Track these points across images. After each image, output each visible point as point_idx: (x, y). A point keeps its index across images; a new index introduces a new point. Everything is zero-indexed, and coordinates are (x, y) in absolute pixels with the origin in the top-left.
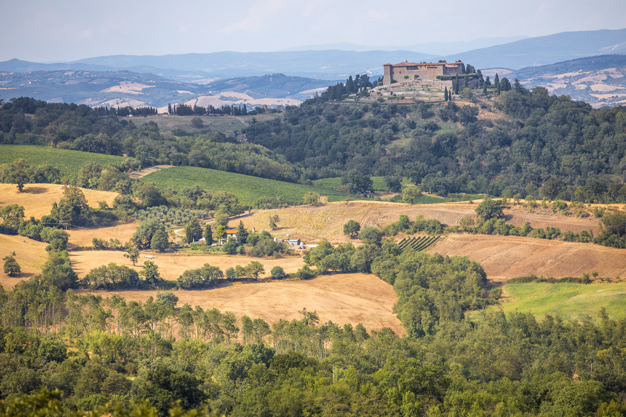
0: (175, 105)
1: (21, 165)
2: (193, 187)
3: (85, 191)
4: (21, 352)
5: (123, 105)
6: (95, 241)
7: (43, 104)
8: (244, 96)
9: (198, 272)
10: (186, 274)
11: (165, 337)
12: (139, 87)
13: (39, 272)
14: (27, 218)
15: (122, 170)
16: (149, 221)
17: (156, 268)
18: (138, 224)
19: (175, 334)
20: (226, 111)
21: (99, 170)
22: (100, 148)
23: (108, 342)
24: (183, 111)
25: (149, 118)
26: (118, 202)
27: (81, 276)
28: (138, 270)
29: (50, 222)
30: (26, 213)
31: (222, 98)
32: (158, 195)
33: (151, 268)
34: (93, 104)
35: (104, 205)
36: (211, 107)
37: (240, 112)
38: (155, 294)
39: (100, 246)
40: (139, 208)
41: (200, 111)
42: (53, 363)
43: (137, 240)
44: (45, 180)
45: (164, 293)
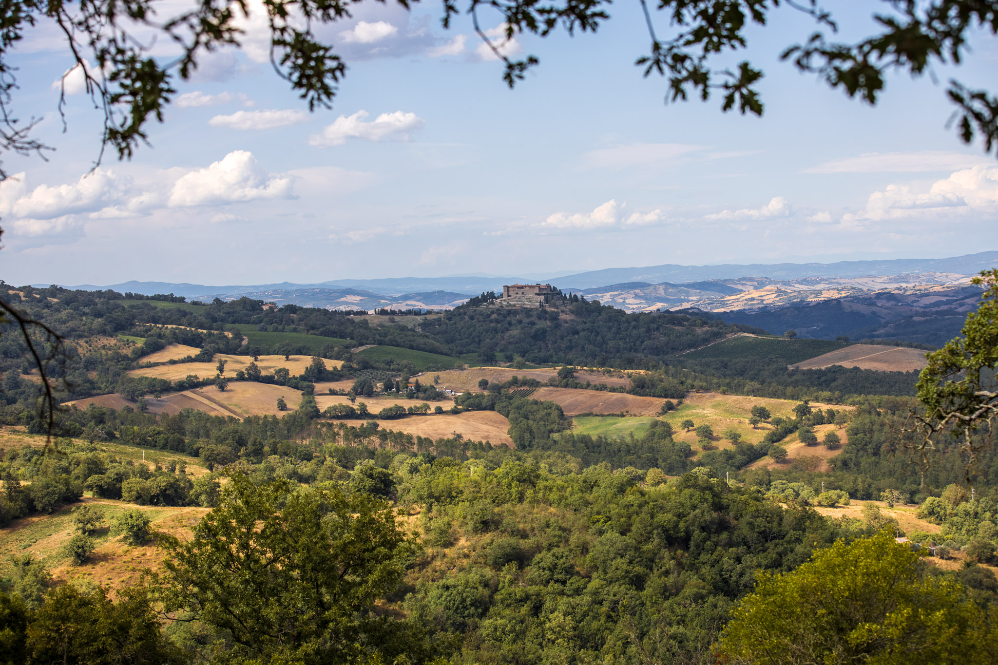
0: (379, 309)
1: (288, 345)
2: (389, 358)
3: (324, 360)
4: (287, 455)
5: (348, 309)
6: (330, 390)
7: (301, 309)
8: (420, 304)
9: (391, 409)
10: (384, 410)
11: (370, 447)
12: (358, 298)
13: (297, 408)
14: (291, 376)
15: (346, 348)
16: (362, 378)
17: (366, 406)
18: (355, 380)
19: (377, 446)
20: (409, 312)
21: (333, 348)
22: (333, 334)
23: (337, 450)
24: (383, 312)
25: (363, 317)
26: (343, 366)
27: (322, 411)
28: (355, 407)
29: (303, 378)
30: (290, 373)
31: (407, 305)
32: (368, 363)
33: (363, 407)
34: (331, 308)
35: (335, 368)
36: (400, 311)
37: (417, 313)
38: (365, 422)
39: (333, 393)
40: (356, 370)
41: (393, 313)
42: (305, 462)
43: (355, 389)
44: (301, 354)
45: (370, 421)
